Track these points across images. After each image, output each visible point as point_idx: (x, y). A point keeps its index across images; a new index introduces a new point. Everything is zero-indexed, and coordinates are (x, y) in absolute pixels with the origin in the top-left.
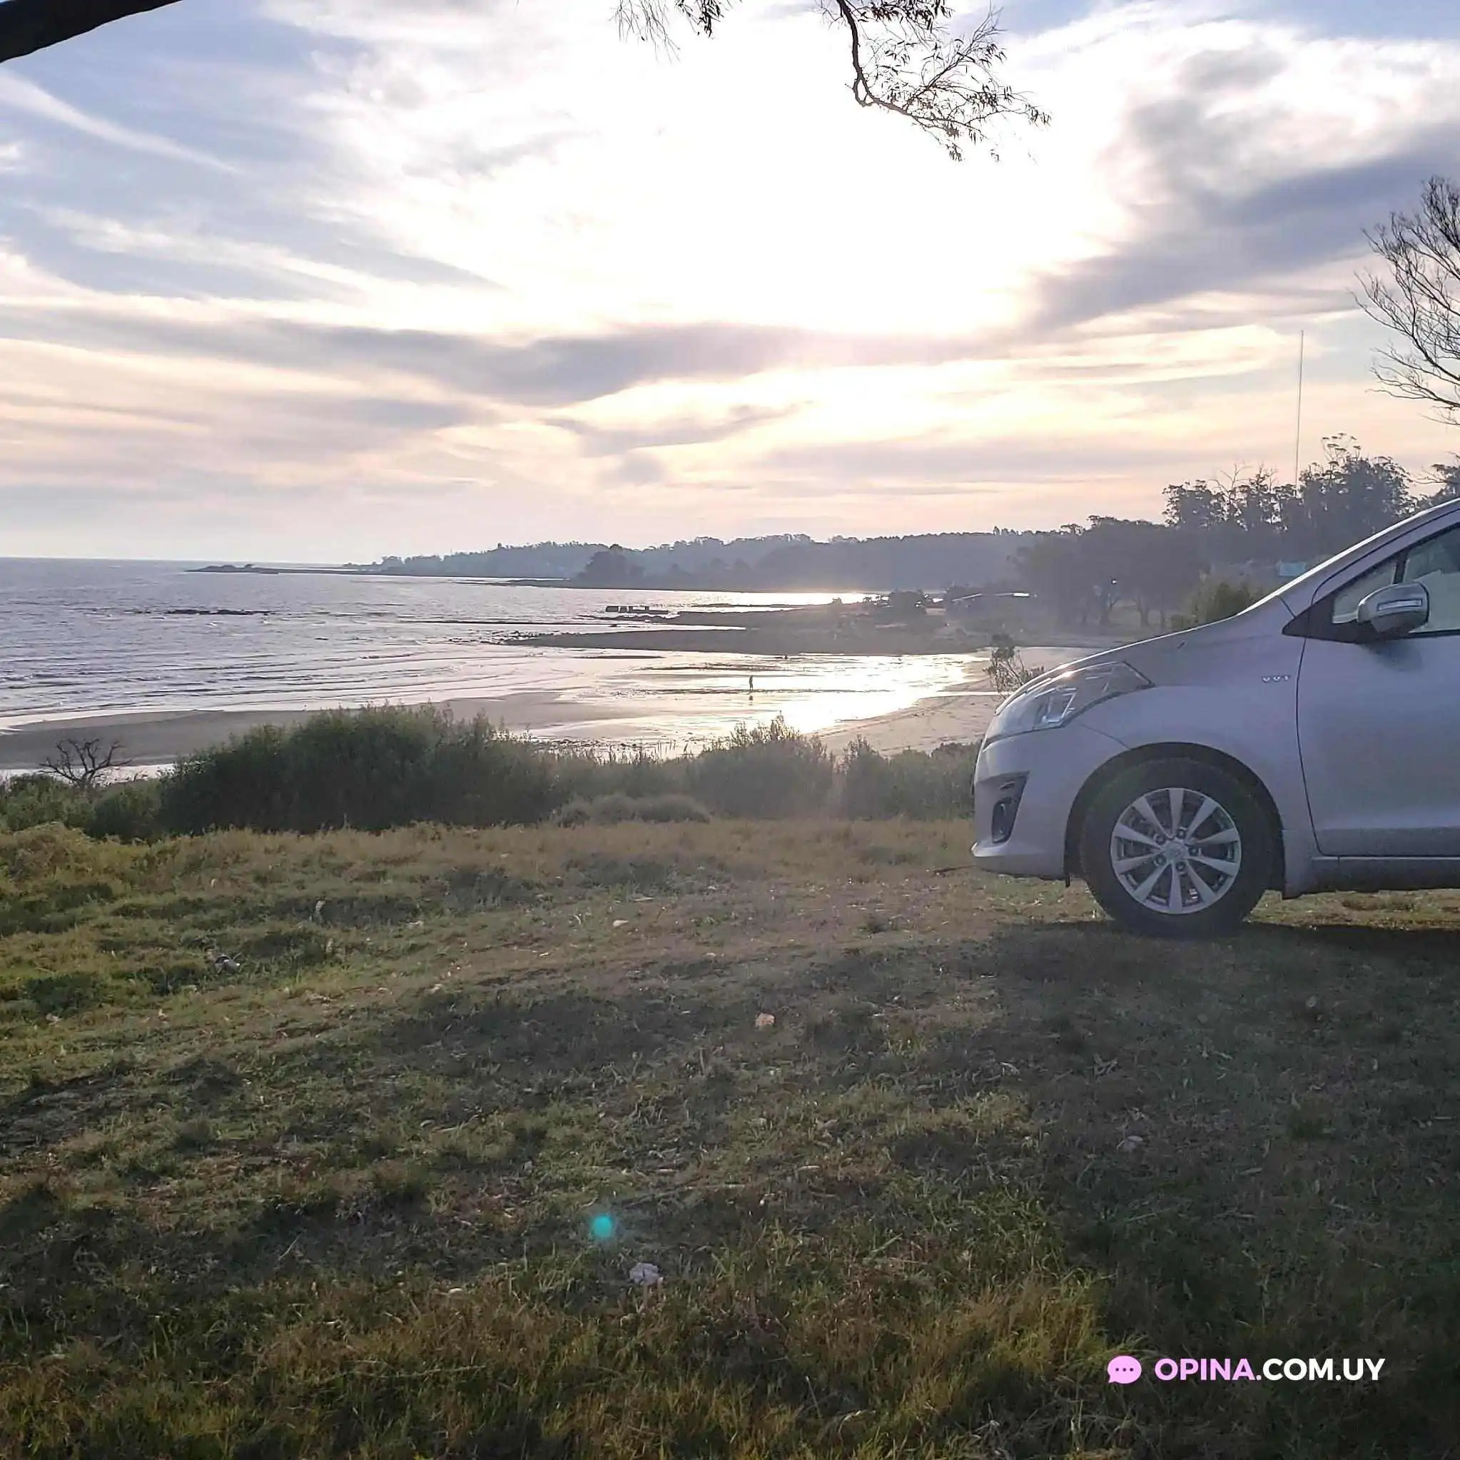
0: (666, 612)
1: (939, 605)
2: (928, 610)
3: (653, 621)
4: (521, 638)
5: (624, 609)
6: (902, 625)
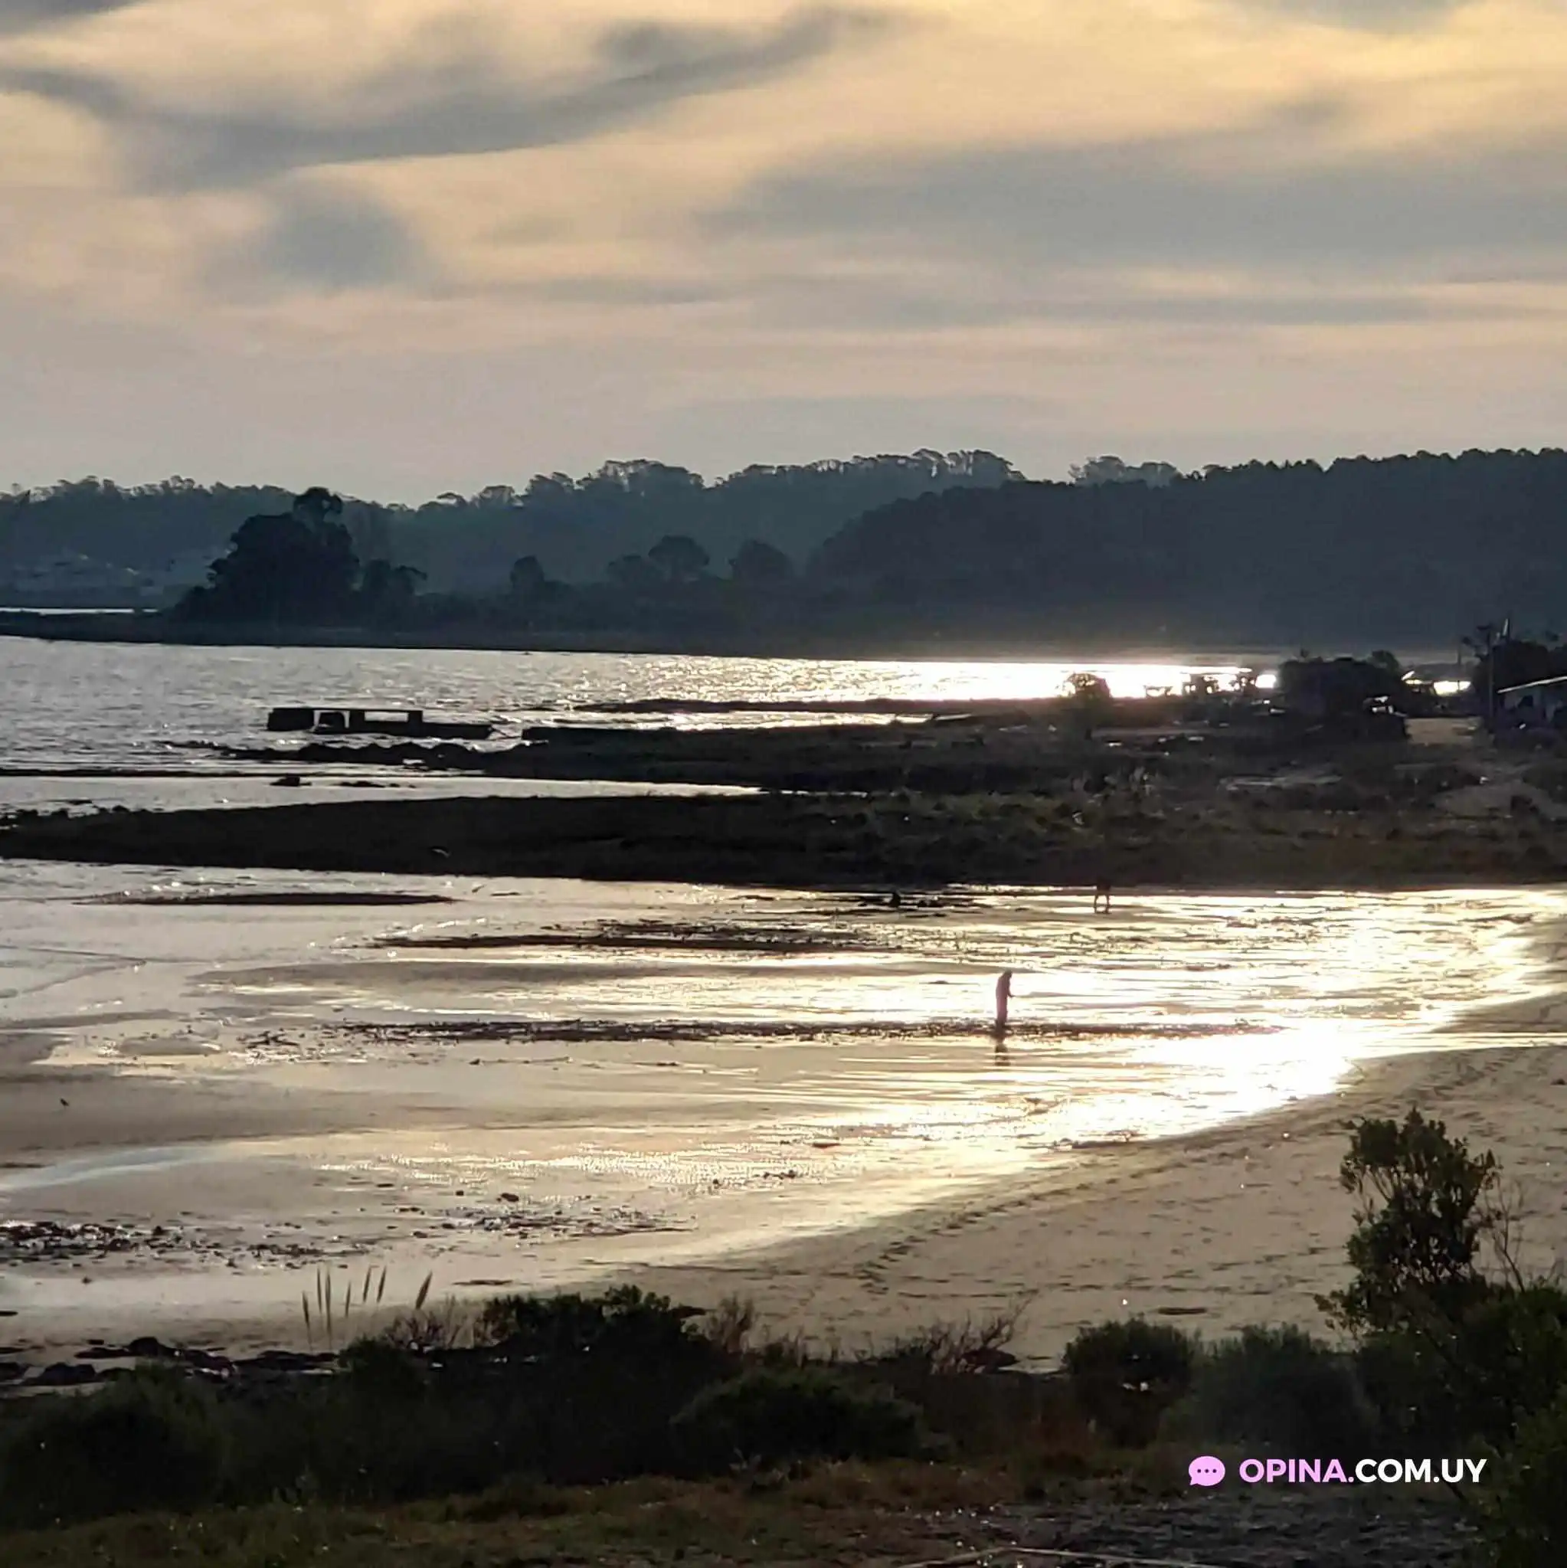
0: (484, 730)
1: (1453, 706)
2: (1417, 728)
3: (434, 761)
5: (333, 720)
6: (1318, 778)
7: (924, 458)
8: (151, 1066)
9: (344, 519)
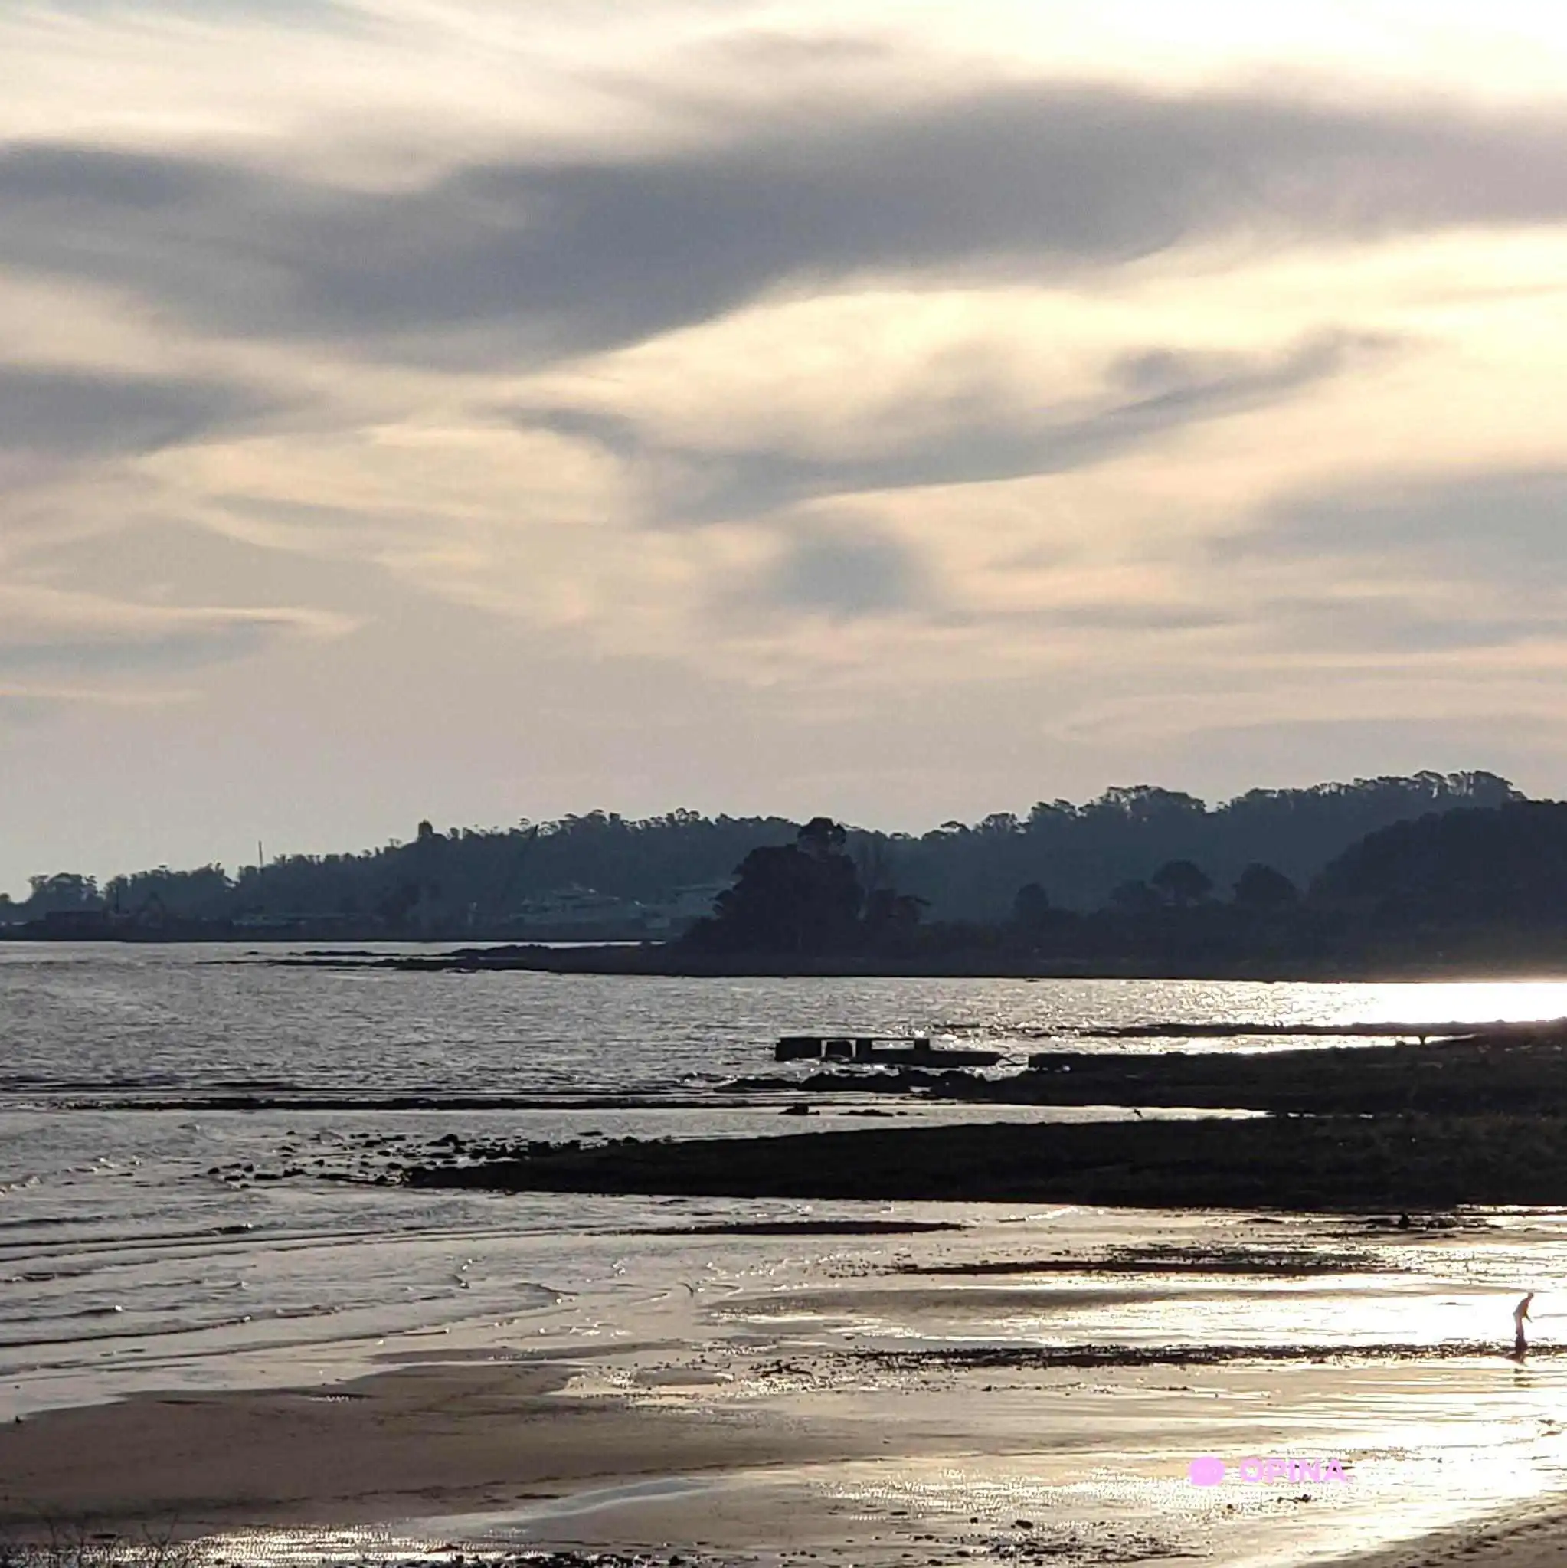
0: (990, 1059)
3: (938, 1090)
4: (462, 1161)
5: (838, 1048)
7: (1425, 779)
8: (668, 1396)
9: (848, 849)
